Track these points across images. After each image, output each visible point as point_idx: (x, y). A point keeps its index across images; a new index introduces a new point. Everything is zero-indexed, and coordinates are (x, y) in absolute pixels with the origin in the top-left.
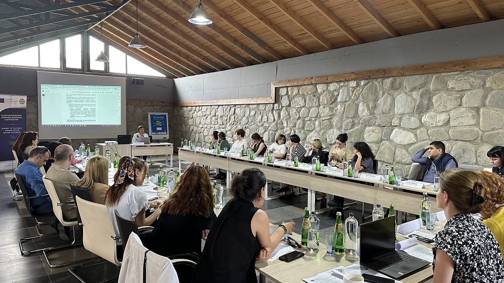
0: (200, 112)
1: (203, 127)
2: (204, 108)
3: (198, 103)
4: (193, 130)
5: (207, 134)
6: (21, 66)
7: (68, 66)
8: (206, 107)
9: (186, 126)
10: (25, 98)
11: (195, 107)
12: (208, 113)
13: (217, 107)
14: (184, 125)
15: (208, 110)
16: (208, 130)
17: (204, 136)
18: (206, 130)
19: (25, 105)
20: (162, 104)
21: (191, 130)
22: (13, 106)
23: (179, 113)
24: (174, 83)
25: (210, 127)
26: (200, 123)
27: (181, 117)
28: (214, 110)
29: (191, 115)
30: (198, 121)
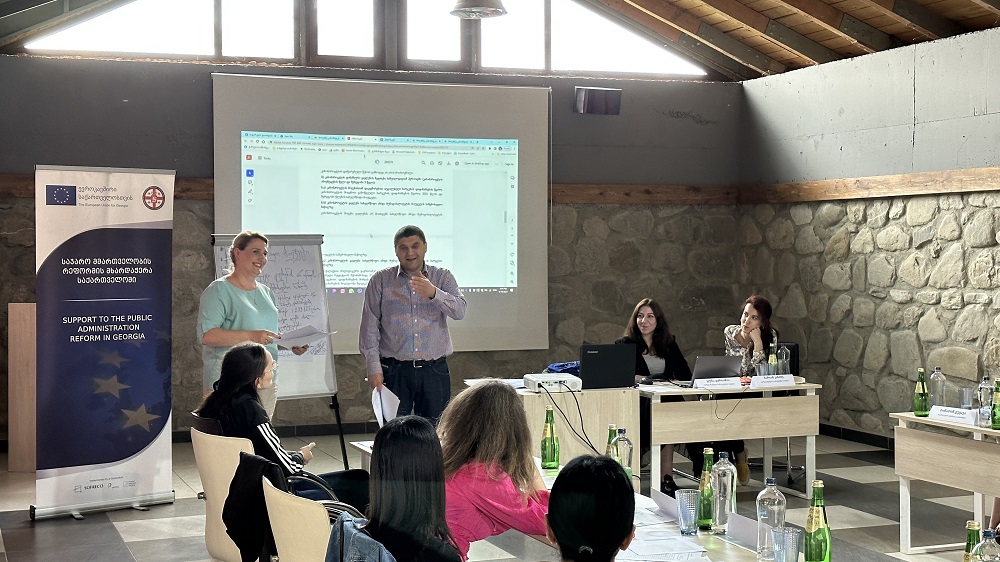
0: (893, 229)
1: (911, 301)
2: (918, 211)
3: (886, 184)
4: (849, 312)
5: (938, 332)
7: (325, 48)
8: (932, 203)
9: (809, 294)
10: (167, 181)
11: (860, 207)
12: (946, 227)
14: (796, 293)
15: (947, 217)
16: (948, 315)
17: (924, 346)
18: (931, 312)
19: (164, 216)
20: (692, 196)
21: (837, 316)
22: (115, 219)
23: (770, 234)
24: (743, 102)
25: (958, 299)
26: (895, 278)
27: (778, 253)
28: (982, 215)
29: (842, 245)
30: (879, 268)
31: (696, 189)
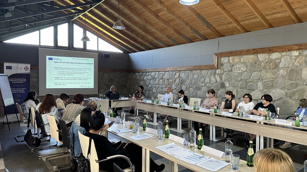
0: (150, 76)
1: (152, 87)
2: (153, 74)
3: (148, 70)
6: (28, 45)
7: (59, 44)
8: (155, 73)
10: (29, 66)
11: (145, 73)
12: (156, 76)
13: (164, 72)
16: (157, 89)
17: (153, 93)
18: (154, 88)
22: (19, 72)
23: (133, 77)
24: (129, 57)
25: (158, 86)
26: (150, 83)
27: (134, 80)
28: (161, 74)
29: (143, 79)
30: (148, 82)
31: (122, 70)
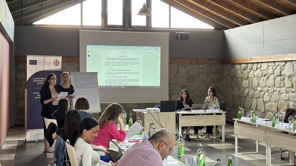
0: (258, 71)
1: (262, 91)
2: (264, 66)
3: (256, 59)
4: (248, 94)
5: (268, 99)
7: (109, 23)
8: (267, 64)
9: (239, 88)
10: (60, 59)
11: (251, 65)
12: (270, 71)
13: (283, 63)
14: (236, 88)
15: (271, 68)
16: (270, 94)
17: (265, 103)
18: (267, 94)
19: (59, 67)
20: (209, 62)
21: (245, 94)
22: (47, 68)
23: (230, 72)
24: (224, 37)
26: (258, 84)
27: (232, 77)
29: (247, 75)
30: (255, 82)
